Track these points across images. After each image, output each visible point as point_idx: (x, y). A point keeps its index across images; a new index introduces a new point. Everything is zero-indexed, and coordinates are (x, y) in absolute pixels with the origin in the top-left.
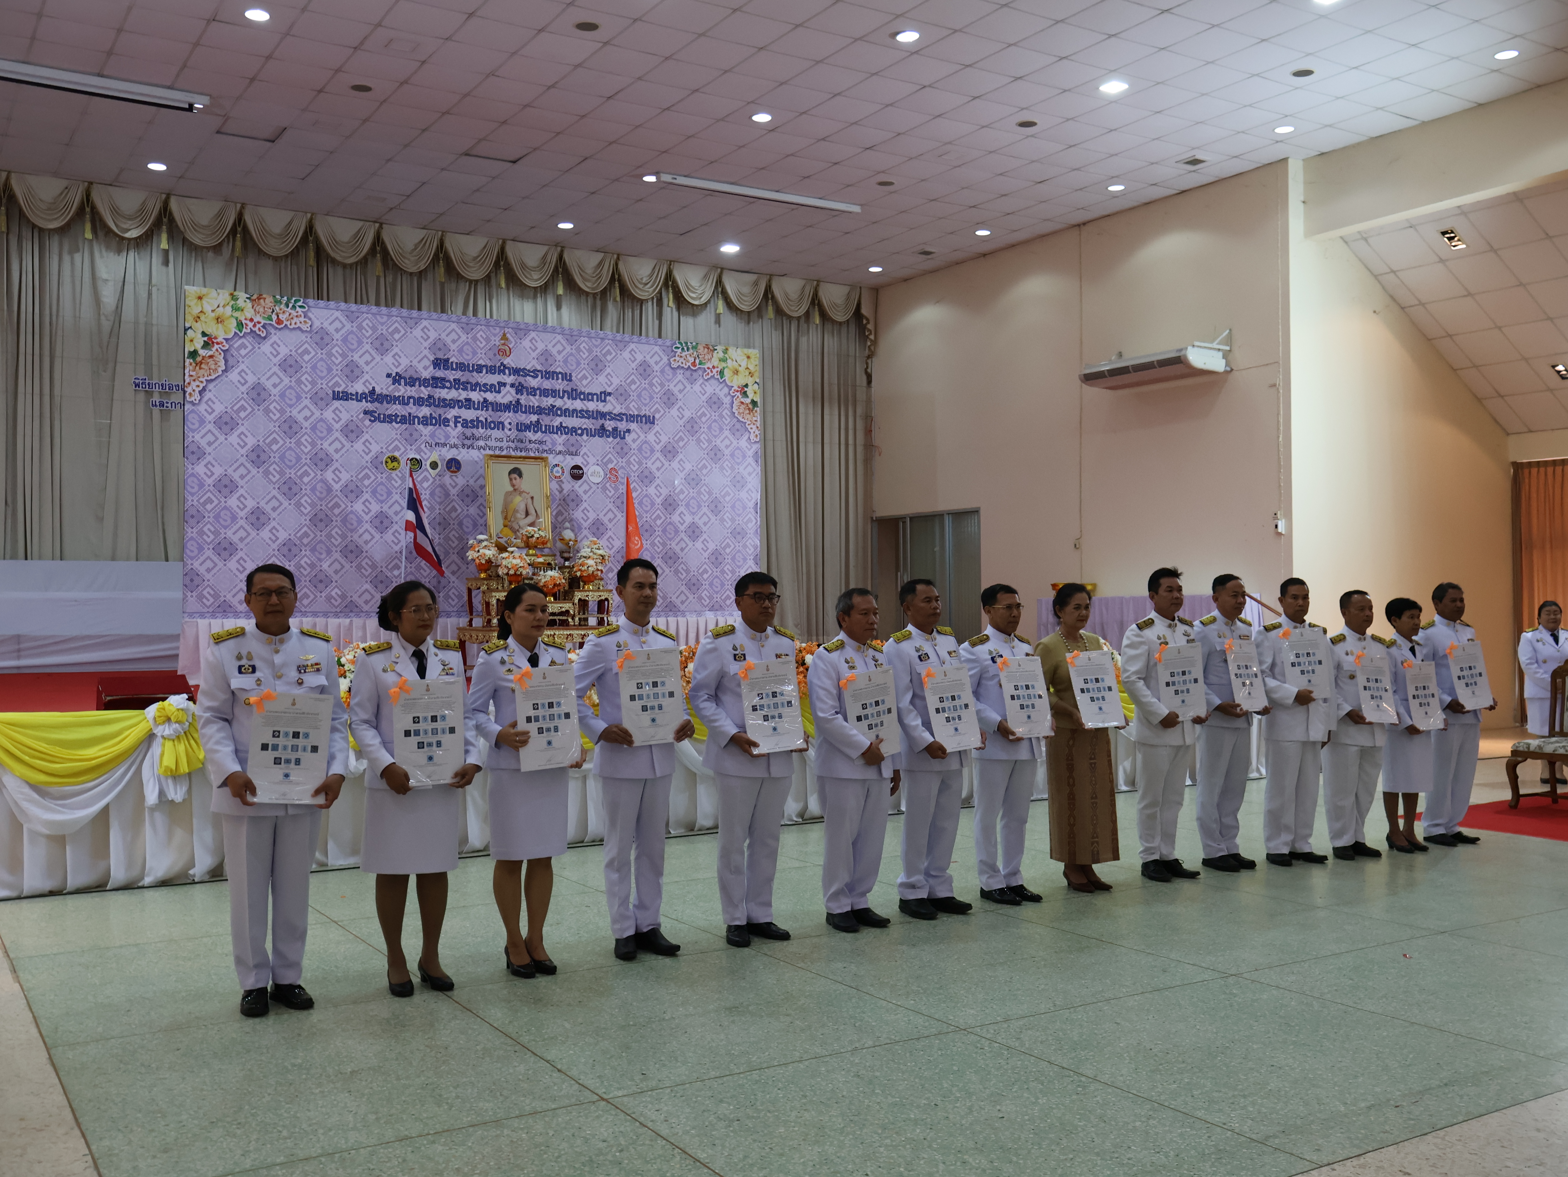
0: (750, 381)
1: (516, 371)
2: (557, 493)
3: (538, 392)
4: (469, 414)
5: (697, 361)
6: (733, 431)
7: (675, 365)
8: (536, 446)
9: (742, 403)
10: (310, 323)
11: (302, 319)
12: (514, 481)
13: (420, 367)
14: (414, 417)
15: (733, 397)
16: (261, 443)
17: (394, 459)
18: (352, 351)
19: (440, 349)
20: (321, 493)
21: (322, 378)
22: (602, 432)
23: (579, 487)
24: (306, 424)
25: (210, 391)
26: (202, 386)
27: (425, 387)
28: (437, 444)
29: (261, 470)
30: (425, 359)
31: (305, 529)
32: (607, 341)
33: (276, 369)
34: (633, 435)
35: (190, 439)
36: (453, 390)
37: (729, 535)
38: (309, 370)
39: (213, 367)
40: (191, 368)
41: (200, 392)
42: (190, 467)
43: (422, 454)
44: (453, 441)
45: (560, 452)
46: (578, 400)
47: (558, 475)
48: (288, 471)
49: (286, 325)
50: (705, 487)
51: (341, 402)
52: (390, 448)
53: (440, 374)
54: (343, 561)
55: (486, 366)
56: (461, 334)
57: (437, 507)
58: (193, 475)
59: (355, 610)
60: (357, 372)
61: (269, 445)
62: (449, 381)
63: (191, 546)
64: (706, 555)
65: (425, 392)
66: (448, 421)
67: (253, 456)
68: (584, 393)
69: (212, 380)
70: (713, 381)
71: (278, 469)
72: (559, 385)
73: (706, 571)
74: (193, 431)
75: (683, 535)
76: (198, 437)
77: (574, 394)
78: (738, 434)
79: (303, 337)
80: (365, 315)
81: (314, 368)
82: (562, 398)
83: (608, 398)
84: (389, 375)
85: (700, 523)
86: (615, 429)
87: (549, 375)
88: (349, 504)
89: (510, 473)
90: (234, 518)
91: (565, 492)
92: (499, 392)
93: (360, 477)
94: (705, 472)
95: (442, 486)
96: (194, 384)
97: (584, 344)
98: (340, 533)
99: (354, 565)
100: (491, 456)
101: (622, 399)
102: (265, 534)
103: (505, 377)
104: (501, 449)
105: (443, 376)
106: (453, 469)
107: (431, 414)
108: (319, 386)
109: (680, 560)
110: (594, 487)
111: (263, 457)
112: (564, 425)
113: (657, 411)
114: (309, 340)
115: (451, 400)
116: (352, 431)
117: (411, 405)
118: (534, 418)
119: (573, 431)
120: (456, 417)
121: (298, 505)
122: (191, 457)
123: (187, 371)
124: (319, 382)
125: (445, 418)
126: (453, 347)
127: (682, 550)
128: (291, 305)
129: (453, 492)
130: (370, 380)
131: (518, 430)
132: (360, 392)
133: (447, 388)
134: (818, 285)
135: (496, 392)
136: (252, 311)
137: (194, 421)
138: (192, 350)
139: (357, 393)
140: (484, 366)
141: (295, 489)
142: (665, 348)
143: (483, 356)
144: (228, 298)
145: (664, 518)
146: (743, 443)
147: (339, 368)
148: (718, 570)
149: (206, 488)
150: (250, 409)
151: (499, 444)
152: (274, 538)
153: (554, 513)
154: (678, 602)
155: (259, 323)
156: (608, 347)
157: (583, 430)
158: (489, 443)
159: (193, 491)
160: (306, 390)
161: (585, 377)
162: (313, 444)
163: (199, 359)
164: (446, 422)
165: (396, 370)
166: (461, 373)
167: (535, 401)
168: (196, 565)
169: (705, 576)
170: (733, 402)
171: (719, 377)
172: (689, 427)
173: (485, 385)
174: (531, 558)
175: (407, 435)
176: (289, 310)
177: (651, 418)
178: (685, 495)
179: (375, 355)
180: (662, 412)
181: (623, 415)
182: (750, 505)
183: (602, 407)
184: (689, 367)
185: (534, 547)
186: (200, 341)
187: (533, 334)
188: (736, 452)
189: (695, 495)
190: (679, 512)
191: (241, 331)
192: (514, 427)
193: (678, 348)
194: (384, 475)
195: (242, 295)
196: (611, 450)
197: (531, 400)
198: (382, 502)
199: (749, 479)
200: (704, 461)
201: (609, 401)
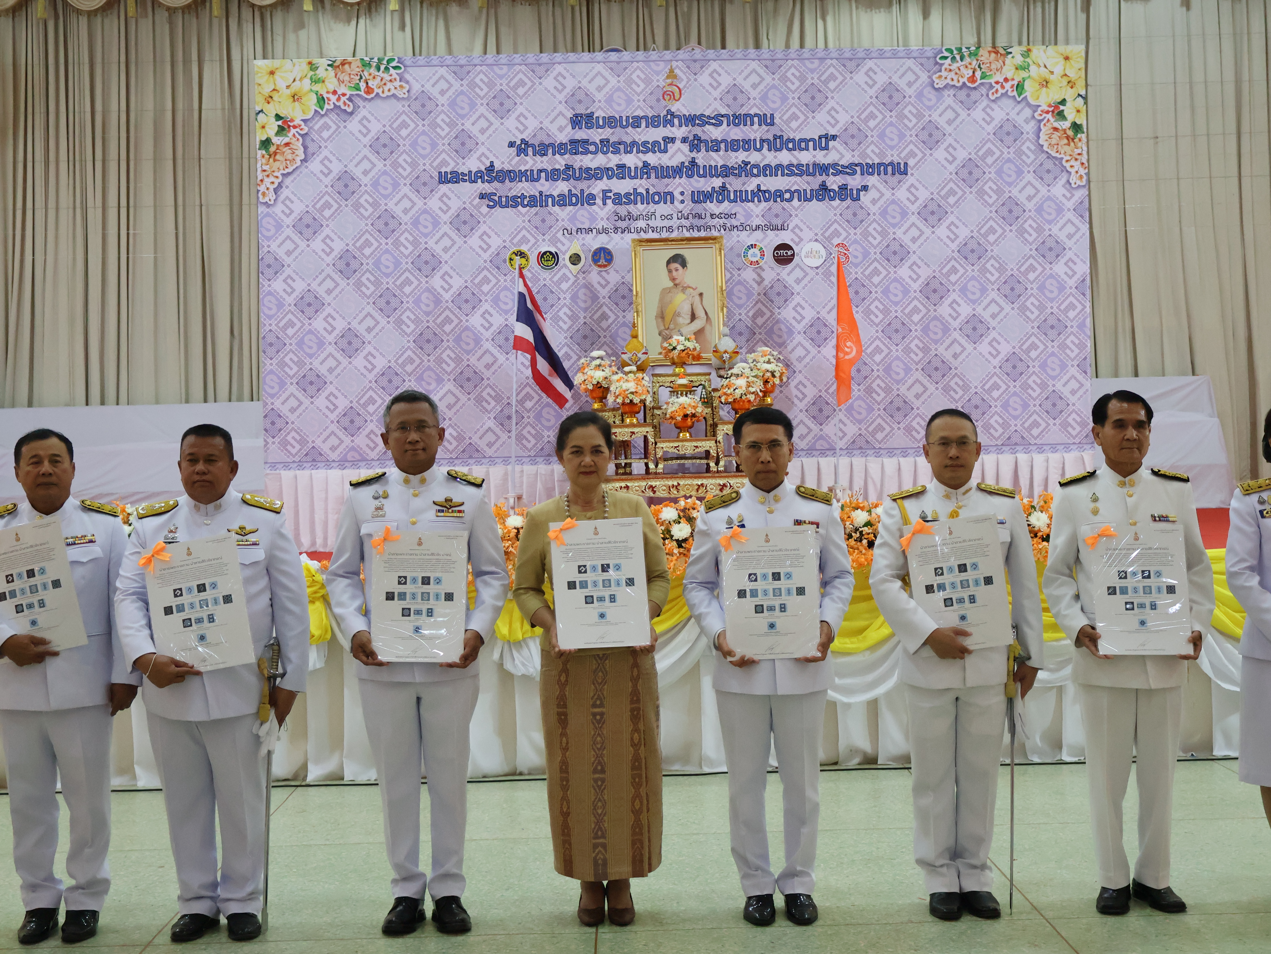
0: (1069, 94)
1: (691, 120)
2: (755, 285)
3: (723, 146)
4: (623, 186)
5: (978, 74)
6: (1040, 174)
7: (940, 84)
8: (722, 221)
9: (1056, 129)
10: (407, 87)
11: (397, 84)
12: (674, 273)
13: (553, 129)
14: (547, 196)
15: (1040, 121)
16: (351, 248)
17: (522, 254)
18: (463, 117)
19: (580, 102)
20: (428, 305)
21: (424, 157)
22: (823, 192)
23: (787, 274)
24: (405, 219)
25: (287, 187)
26: (277, 182)
27: (562, 154)
28: (579, 230)
29: (351, 281)
30: (561, 117)
31: (409, 353)
32: (829, 62)
33: (366, 152)
34: (872, 194)
35: (266, 249)
36: (600, 155)
37: (1036, 330)
38: (407, 148)
39: (290, 157)
40: (264, 161)
41: (276, 191)
42: (267, 283)
43: (559, 245)
44: (601, 224)
45: (758, 227)
46: (785, 151)
47: (754, 259)
48: (384, 280)
49: (378, 94)
50: (992, 261)
51: (450, 185)
52: (515, 241)
53: (581, 134)
54: (457, 392)
55: (645, 117)
56: (609, 77)
57: (582, 315)
58: (270, 293)
60: (469, 144)
61: (361, 249)
62: (594, 143)
64: (996, 362)
65: (560, 162)
66: (592, 197)
67: (341, 265)
68: (793, 141)
69: (289, 174)
70: (1005, 102)
71: (372, 279)
72: (755, 132)
73: (996, 387)
74: (268, 239)
75: (956, 335)
76: (275, 246)
77: (778, 143)
78: (1048, 178)
79: (399, 106)
80: (479, 68)
81: (414, 144)
82: (759, 150)
83: (831, 143)
84: (511, 144)
85: (987, 316)
86: (844, 188)
87: (738, 120)
88: (464, 318)
89: (668, 263)
91: (766, 282)
92: (665, 151)
93: (476, 281)
94: (992, 238)
95: (588, 287)
96: (267, 181)
97: (793, 70)
98: (453, 356)
99: (472, 396)
100: (641, 241)
101: (853, 143)
102: (359, 361)
103: (674, 129)
104: (670, 229)
105: (585, 137)
106: (602, 262)
107: (570, 191)
108: (421, 168)
109: (953, 372)
110: (812, 273)
111: (354, 265)
112: (763, 188)
113: (912, 154)
114: (406, 109)
115: (598, 168)
116: (465, 223)
117: (543, 180)
118: (717, 182)
119: (778, 195)
120: (604, 192)
121: (399, 323)
122: (266, 271)
123: (259, 165)
124: (421, 162)
125: (591, 194)
126: (599, 96)
127: (955, 356)
128: (382, 67)
129: (603, 293)
130: (487, 153)
131: (694, 201)
132: (474, 170)
133: (591, 153)
135: (661, 151)
136: (335, 80)
137: (269, 227)
138: (264, 139)
139: (470, 172)
140: (642, 118)
141: (394, 302)
142: (923, 61)
143: (642, 104)
144: (306, 68)
145: (924, 311)
146: (1058, 190)
147: (446, 141)
148: (1018, 383)
149: (287, 308)
150: (335, 206)
151: (666, 223)
152: (370, 367)
153: (751, 314)
155: (344, 95)
156: (832, 70)
157: (792, 193)
158: (652, 223)
159: (271, 313)
160: (405, 174)
161: (794, 117)
162: (415, 243)
163: (272, 149)
164: (591, 199)
165: (521, 136)
166: (611, 131)
167: (718, 159)
168: (278, 404)
169: (996, 394)
170: (1040, 130)
171: (1015, 93)
172: (964, 173)
173: (645, 143)
174: (673, 379)
175: (537, 221)
176: (380, 73)
177: (902, 166)
178: (959, 274)
179: (493, 119)
180: (920, 155)
181: (856, 165)
182: (1072, 282)
183: (821, 157)
184: (964, 83)
185: (683, 364)
186: (273, 126)
187: (714, 65)
188: (1045, 205)
189: (976, 274)
190: (950, 300)
191: (322, 109)
192: (688, 197)
193: (946, 58)
194: (509, 278)
195: (323, 63)
196: (838, 218)
197: (712, 158)
198: (506, 312)
199: (1069, 243)
200: (991, 223)
201: (834, 147)
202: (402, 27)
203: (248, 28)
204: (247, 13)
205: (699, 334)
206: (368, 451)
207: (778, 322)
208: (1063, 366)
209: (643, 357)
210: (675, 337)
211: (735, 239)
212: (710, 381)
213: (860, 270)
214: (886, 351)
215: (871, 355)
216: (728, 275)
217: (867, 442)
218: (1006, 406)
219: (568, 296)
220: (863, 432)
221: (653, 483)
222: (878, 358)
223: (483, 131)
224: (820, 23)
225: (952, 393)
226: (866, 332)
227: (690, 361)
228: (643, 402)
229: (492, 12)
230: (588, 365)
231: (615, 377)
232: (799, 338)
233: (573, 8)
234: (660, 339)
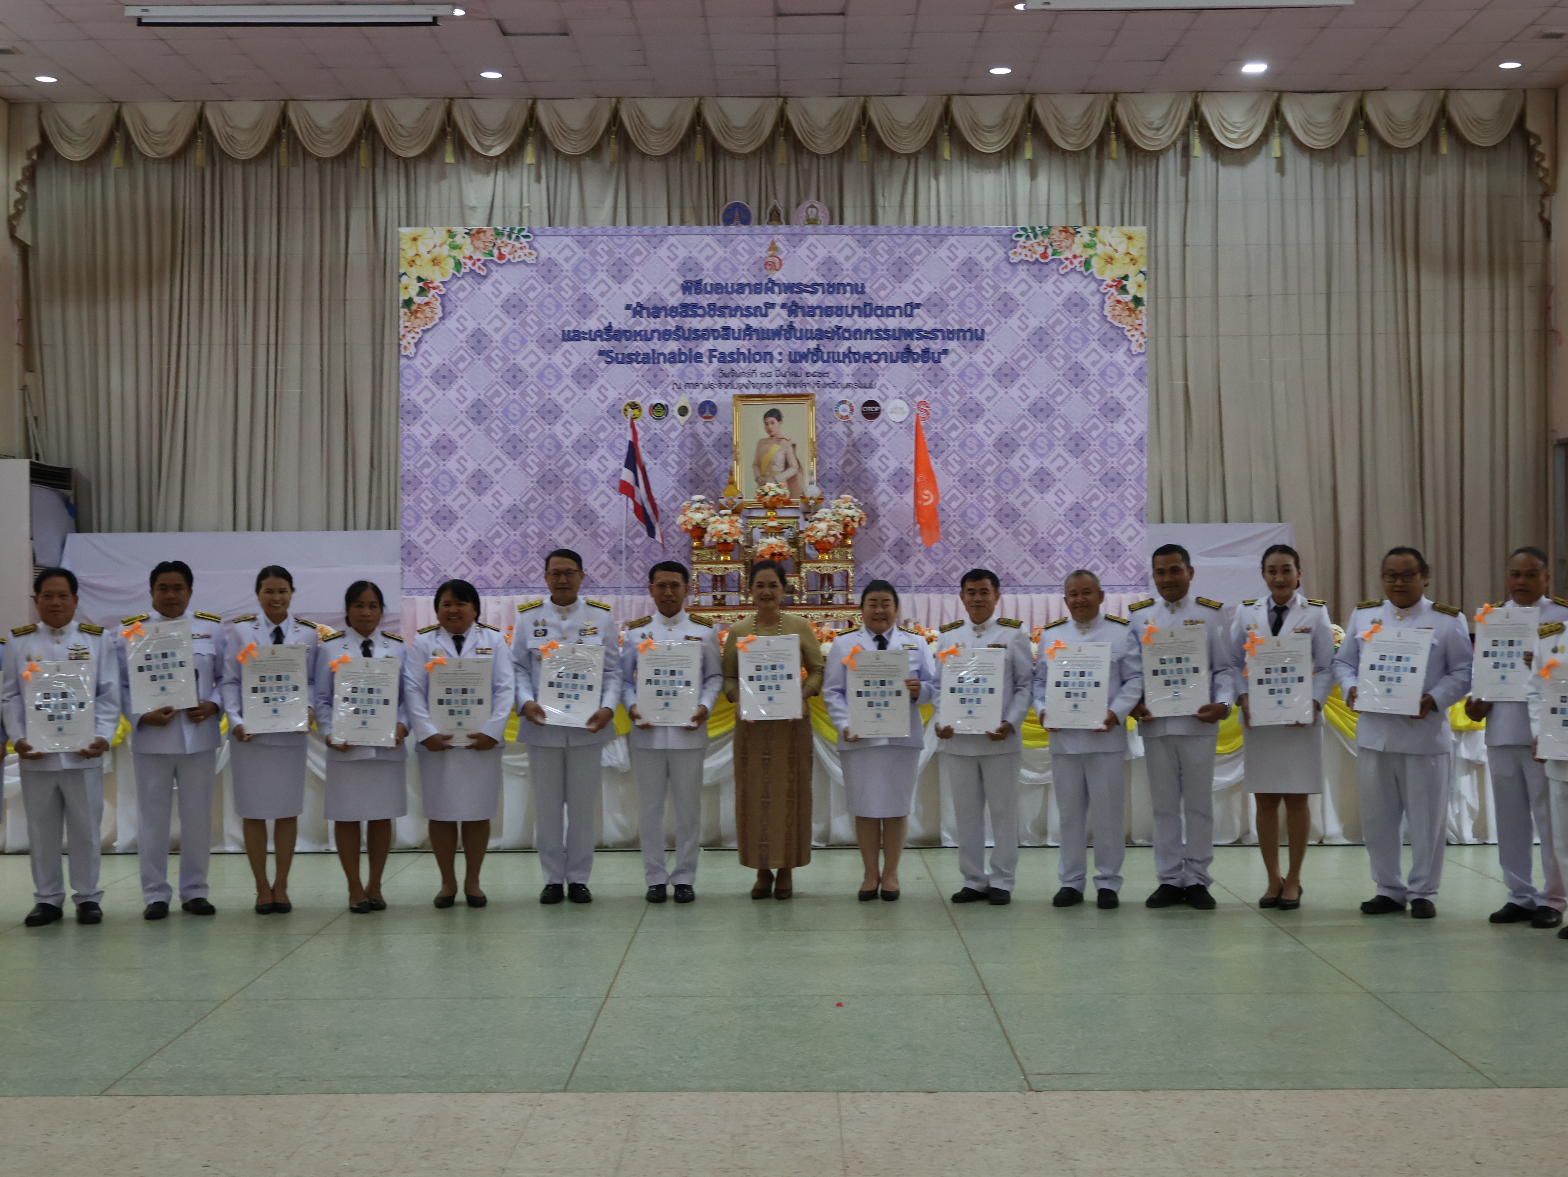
0: (1131, 270)
1: (789, 288)
2: (845, 438)
3: (818, 311)
4: (727, 346)
5: (1050, 251)
6: (1104, 342)
7: (1015, 259)
8: (816, 379)
9: (1119, 302)
10: (535, 254)
11: (527, 251)
12: (771, 426)
13: (666, 294)
14: (660, 354)
15: (1105, 294)
16: (482, 397)
17: (634, 406)
18: (584, 281)
19: (690, 270)
20: (550, 450)
21: (549, 317)
22: (907, 355)
23: (874, 428)
24: (532, 372)
25: (426, 342)
26: (417, 336)
27: (673, 317)
28: (687, 385)
29: (482, 427)
30: (673, 284)
31: (532, 492)
32: (915, 237)
33: (498, 311)
34: (952, 357)
35: (406, 397)
36: (708, 318)
37: (1098, 483)
38: (535, 308)
39: (429, 315)
40: (406, 318)
41: (416, 344)
42: (405, 427)
43: (669, 398)
44: (707, 380)
45: (848, 385)
46: (874, 317)
47: (844, 414)
48: (512, 427)
49: (509, 260)
50: (1059, 420)
51: (572, 343)
52: (630, 393)
53: (690, 299)
54: (575, 528)
55: (748, 285)
56: (717, 249)
57: (688, 461)
58: (409, 437)
59: (591, 585)
60: (590, 306)
61: (491, 398)
62: (702, 307)
63: (409, 515)
64: (1061, 511)
65: (671, 323)
66: (699, 355)
67: (473, 412)
68: (880, 308)
69: (428, 330)
70: (1074, 277)
71: (501, 425)
72: (848, 300)
73: (1060, 532)
74: (408, 387)
75: (1026, 485)
76: (414, 394)
77: (867, 310)
78: (1111, 345)
79: (528, 271)
80: (600, 238)
81: (541, 306)
82: (850, 316)
83: (916, 311)
85: (1052, 468)
86: (926, 351)
87: (833, 288)
88: (582, 462)
89: (765, 417)
90: (454, 482)
91: (855, 435)
92: (766, 315)
93: (594, 429)
94: (1059, 399)
95: (694, 436)
96: (409, 336)
97: (882, 245)
98: (572, 496)
99: (588, 532)
100: (740, 396)
101: (935, 310)
102: (487, 499)
103: (774, 296)
104: (769, 386)
105: (694, 302)
106: (707, 414)
107: (680, 350)
108: (547, 326)
109: (1022, 518)
110: (895, 428)
111: (485, 413)
112: (853, 350)
113: (988, 322)
114: (535, 274)
115: (705, 330)
116: (585, 376)
117: (655, 340)
118: (812, 344)
119: (867, 356)
120: (711, 351)
121: (524, 465)
122: (406, 416)
123: (401, 322)
124: (547, 321)
125: (698, 353)
126: (707, 265)
127: (1025, 504)
128: (514, 236)
129: (708, 441)
130: (606, 314)
131: (791, 361)
132: (594, 329)
133: (699, 316)
134: (1446, 96)
135: (762, 316)
136: (471, 248)
137: (409, 377)
138: (406, 298)
139: (590, 331)
140: (746, 285)
141: (520, 447)
142: (1000, 238)
143: (746, 273)
144: (445, 235)
145: (997, 463)
146: (1120, 356)
147: (570, 303)
148: (1080, 530)
149: (424, 450)
150: (469, 359)
151: (766, 380)
152: (497, 504)
153: (841, 463)
154: (1018, 574)
155: (479, 260)
156: (917, 245)
157: (880, 355)
158: (753, 380)
159: (409, 454)
160: (532, 332)
161: (883, 287)
162: (540, 394)
163: (414, 307)
164: (698, 357)
165: (636, 300)
166: (717, 296)
167: (813, 323)
168: (414, 536)
169: (1060, 539)
170: (1104, 302)
171: (1083, 269)
172: (1035, 340)
173: (748, 308)
174: (764, 521)
175: (650, 377)
176: (512, 242)
177: (979, 333)
178: (1029, 431)
179: (612, 284)
180: (996, 323)
181: (938, 331)
182: (1130, 440)
183: (907, 323)
184: (1037, 260)
185: (773, 508)
186: (414, 288)
187: (811, 239)
188: (1108, 370)
189: (1044, 430)
190: (1020, 454)
191: (458, 271)
192: (785, 357)
193: (1020, 236)
194: (623, 426)
195: (460, 230)
196: (921, 378)
197: (808, 322)
198: (620, 457)
199: (1128, 405)
200: (1059, 385)
201: (918, 315)
202: (538, 180)
203: (392, 177)
204: (392, 164)
205: (791, 481)
206: (494, 580)
207: (865, 470)
208: (1122, 516)
209: (738, 502)
210: (768, 484)
211: (827, 396)
212: (798, 523)
213: (939, 425)
214: (962, 499)
215: (948, 503)
216: (821, 428)
217: (944, 580)
218: (1069, 550)
219: (676, 443)
220: (940, 571)
221: (743, 614)
222: (954, 505)
223: (602, 295)
224: (933, 182)
225: (1021, 538)
226: (945, 481)
227: (781, 505)
228: (736, 541)
229: (623, 166)
230: (689, 507)
231: (712, 519)
232: (883, 486)
233: (699, 164)
234: (756, 484)
